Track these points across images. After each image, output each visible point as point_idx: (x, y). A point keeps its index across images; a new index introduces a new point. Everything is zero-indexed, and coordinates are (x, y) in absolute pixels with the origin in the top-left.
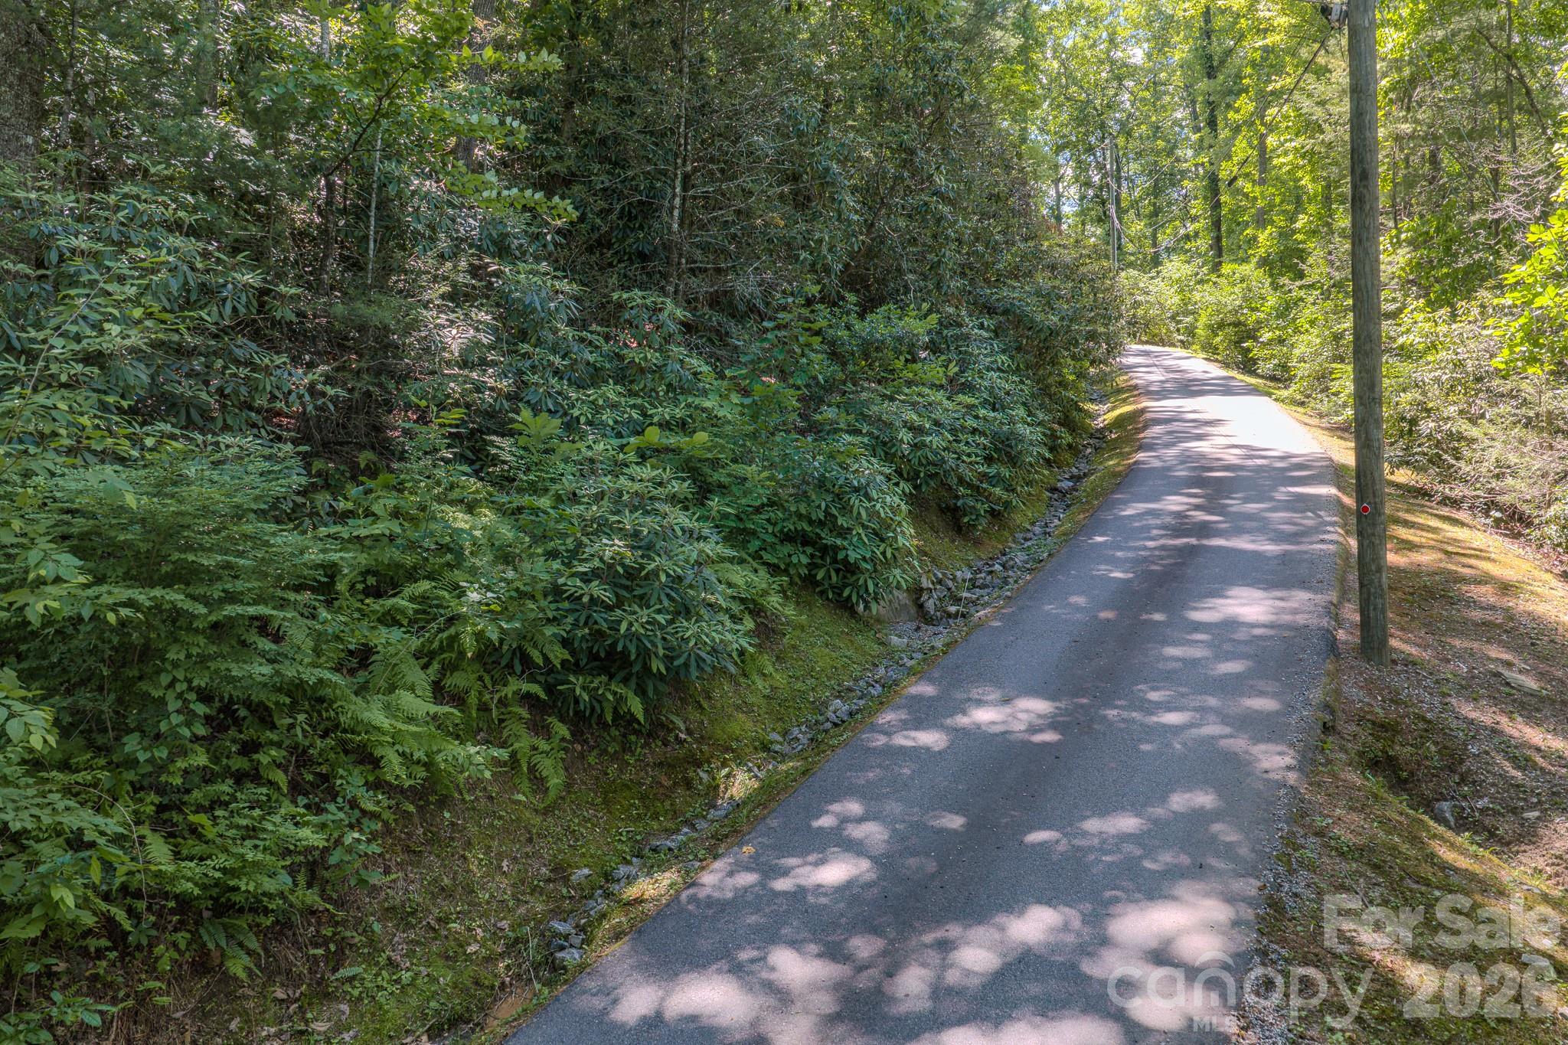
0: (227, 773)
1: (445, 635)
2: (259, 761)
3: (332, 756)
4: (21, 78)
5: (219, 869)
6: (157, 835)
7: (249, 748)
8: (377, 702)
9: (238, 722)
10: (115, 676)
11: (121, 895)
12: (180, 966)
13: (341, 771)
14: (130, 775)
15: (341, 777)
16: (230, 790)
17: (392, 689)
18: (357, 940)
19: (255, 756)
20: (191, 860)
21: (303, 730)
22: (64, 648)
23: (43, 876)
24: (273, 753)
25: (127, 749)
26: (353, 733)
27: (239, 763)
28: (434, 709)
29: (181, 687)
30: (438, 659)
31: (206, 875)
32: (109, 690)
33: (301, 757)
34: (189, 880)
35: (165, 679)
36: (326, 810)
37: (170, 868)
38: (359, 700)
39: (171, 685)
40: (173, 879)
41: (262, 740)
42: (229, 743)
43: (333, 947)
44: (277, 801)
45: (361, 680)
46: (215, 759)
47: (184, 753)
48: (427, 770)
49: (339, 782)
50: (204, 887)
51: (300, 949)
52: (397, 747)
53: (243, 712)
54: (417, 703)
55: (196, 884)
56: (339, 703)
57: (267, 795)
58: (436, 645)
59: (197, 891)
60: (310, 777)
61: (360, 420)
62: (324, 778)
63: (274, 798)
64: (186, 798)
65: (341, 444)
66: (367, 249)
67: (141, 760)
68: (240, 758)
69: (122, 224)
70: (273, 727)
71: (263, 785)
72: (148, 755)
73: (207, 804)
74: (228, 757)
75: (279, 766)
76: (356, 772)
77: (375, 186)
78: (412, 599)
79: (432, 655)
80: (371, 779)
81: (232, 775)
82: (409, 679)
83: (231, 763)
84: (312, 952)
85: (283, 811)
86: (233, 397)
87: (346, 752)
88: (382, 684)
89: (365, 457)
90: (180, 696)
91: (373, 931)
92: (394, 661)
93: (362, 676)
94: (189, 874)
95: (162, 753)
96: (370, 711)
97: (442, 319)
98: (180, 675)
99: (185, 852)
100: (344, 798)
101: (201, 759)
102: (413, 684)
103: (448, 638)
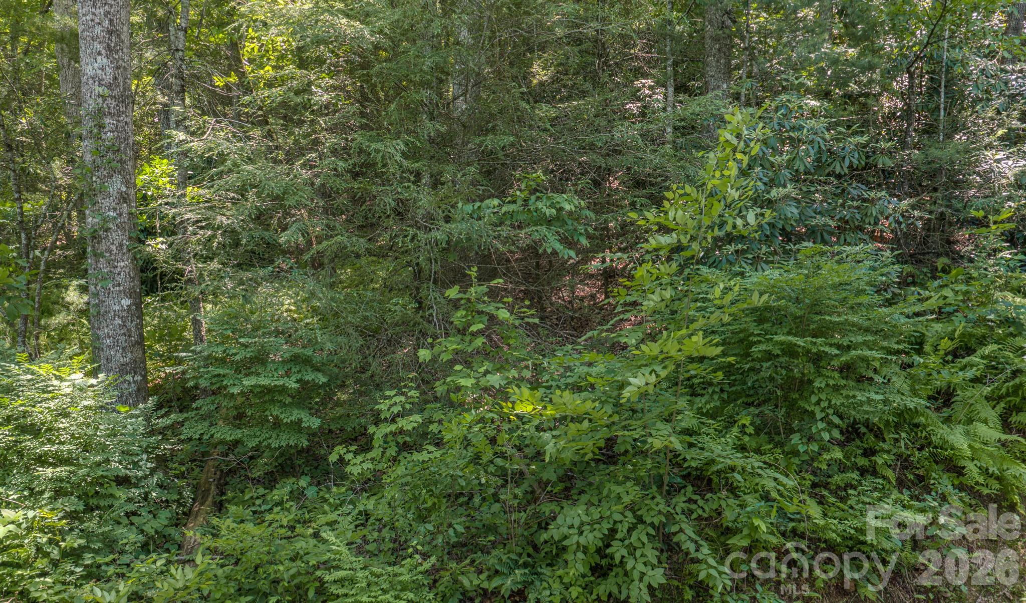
0: (855, 467)
1: (1011, 384)
2: (876, 462)
3: (927, 463)
4: (719, 50)
5: (853, 528)
6: (813, 500)
7: (869, 453)
8: (959, 429)
9: (860, 436)
10: (785, 398)
11: (792, 535)
12: (829, 587)
13: (934, 474)
14: (796, 461)
15: (934, 479)
16: (857, 478)
17: (970, 421)
18: (949, 594)
19: (873, 458)
20: (835, 519)
21: (906, 444)
22: (756, 378)
23: (748, 512)
24: (885, 456)
25: (793, 442)
26: (942, 449)
27: (862, 462)
28: (1004, 437)
29: (824, 404)
30: (1005, 400)
31: (845, 531)
32: (781, 407)
33: (904, 462)
34: (834, 531)
35: (814, 399)
36: (924, 500)
37: (822, 522)
38: (945, 427)
39: (818, 403)
40: (825, 528)
41: (877, 448)
42: (855, 447)
43: (931, 596)
44: (888, 490)
45: (946, 415)
46: (847, 457)
47: (828, 450)
48: (1000, 484)
49: (932, 482)
50: (844, 538)
51: (908, 592)
52: (975, 462)
53: (863, 430)
54: (991, 432)
55: (838, 535)
56: (930, 428)
57: (882, 485)
58: (1004, 390)
59: (839, 540)
60: (911, 477)
61: (937, 236)
62: (921, 478)
63: (887, 487)
64: (829, 480)
65: (924, 254)
66: (939, 116)
67: (801, 451)
68: (863, 458)
69: (780, 119)
70: (884, 441)
71: (879, 478)
72: (805, 448)
73: (843, 485)
74: (855, 457)
75: (889, 466)
76: (945, 476)
77: (944, 69)
78: (982, 358)
79: (1000, 398)
80: (956, 482)
81: (858, 469)
82: (983, 415)
83: (857, 461)
84: (916, 596)
85: (893, 497)
86: (850, 223)
87: (937, 463)
88: (962, 417)
89: (941, 262)
90: (823, 410)
91: (961, 591)
92: (971, 401)
93: (946, 412)
94: (834, 528)
95: (814, 447)
96: (954, 434)
97: (1000, 155)
98: (823, 397)
99: (830, 514)
100: (937, 492)
101: (838, 454)
102: (986, 419)
103: (1013, 386)
